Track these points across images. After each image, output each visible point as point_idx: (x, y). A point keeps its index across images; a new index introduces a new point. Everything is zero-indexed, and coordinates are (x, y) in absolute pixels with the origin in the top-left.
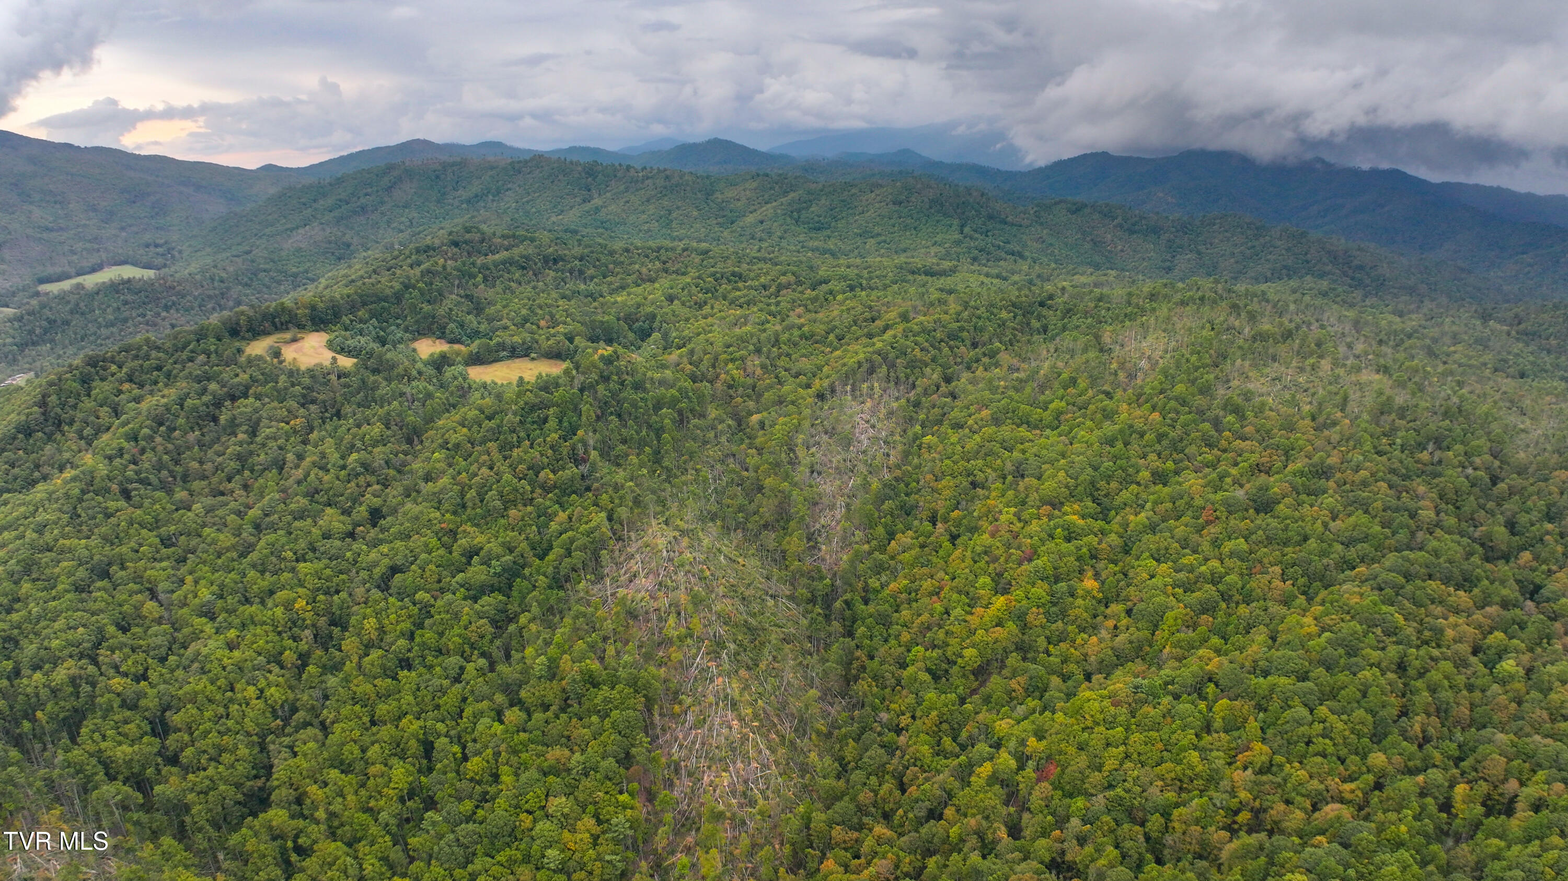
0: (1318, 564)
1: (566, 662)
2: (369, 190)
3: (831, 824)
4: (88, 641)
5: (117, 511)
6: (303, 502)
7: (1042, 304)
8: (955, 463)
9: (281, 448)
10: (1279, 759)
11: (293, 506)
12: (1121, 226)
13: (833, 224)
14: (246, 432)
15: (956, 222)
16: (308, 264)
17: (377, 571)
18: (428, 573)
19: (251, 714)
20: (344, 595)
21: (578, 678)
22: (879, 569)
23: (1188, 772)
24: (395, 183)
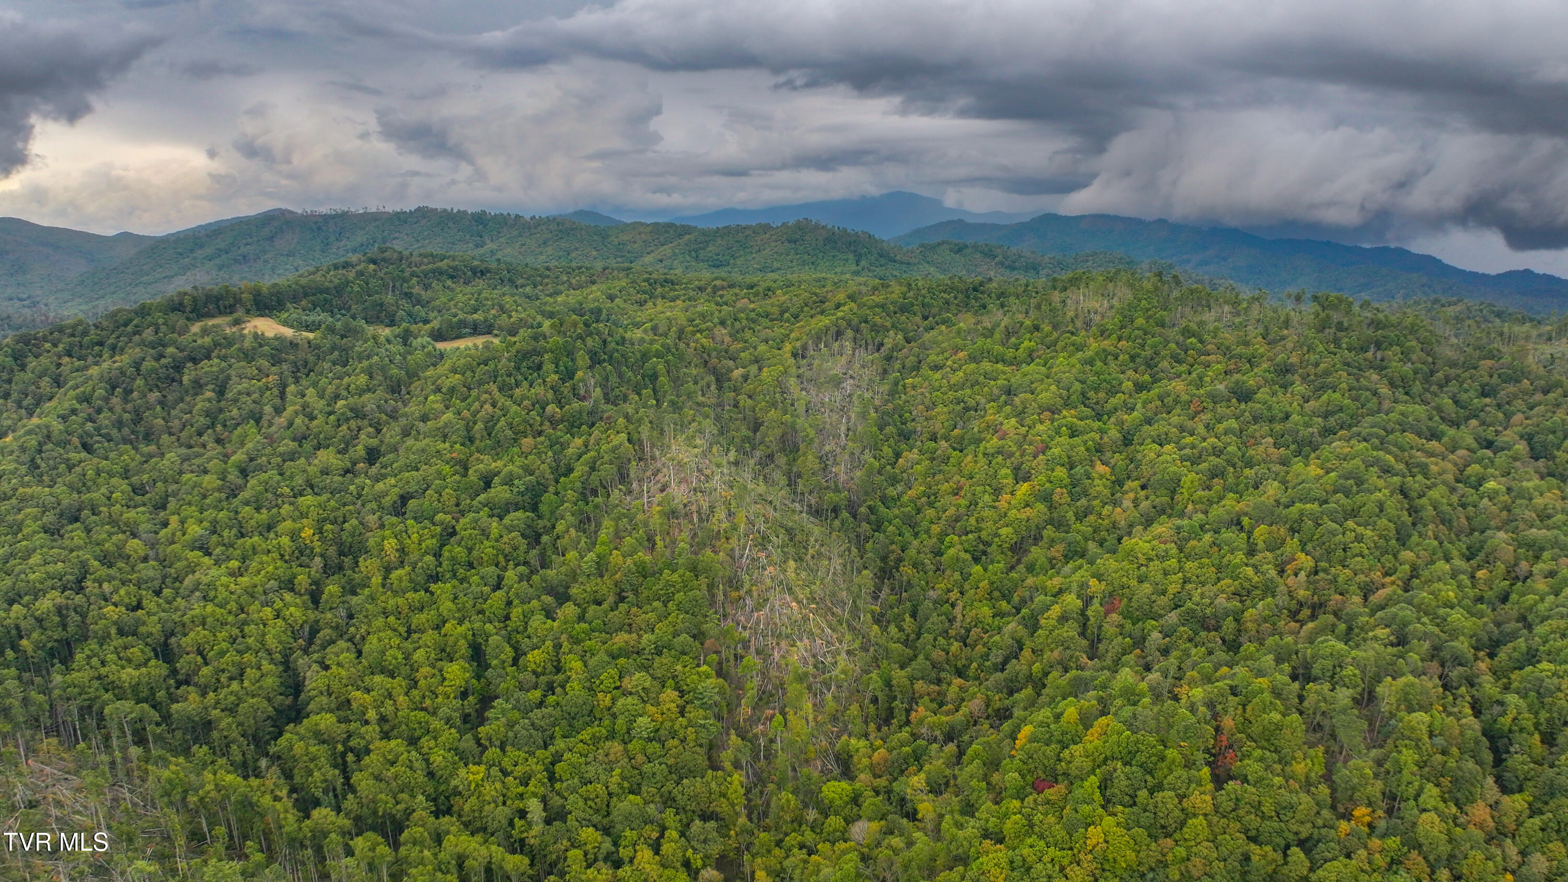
0: (1304, 432)
1: (616, 557)
3: (912, 679)
4: (71, 574)
5: (80, 462)
6: (293, 445)
7: (975, 289)
8: (945, 393)
9: (254, 402)
10: (1323, 564)
11: (281, 449)
13: (732, 261)
14: (213, 391)
15: (851, 256)
17: (387, 501)
18: (445, 497)
19: (273, 631)
20: (354, 522)
21: (634, 569)
22: (894, 481)
23: (1246, 585)
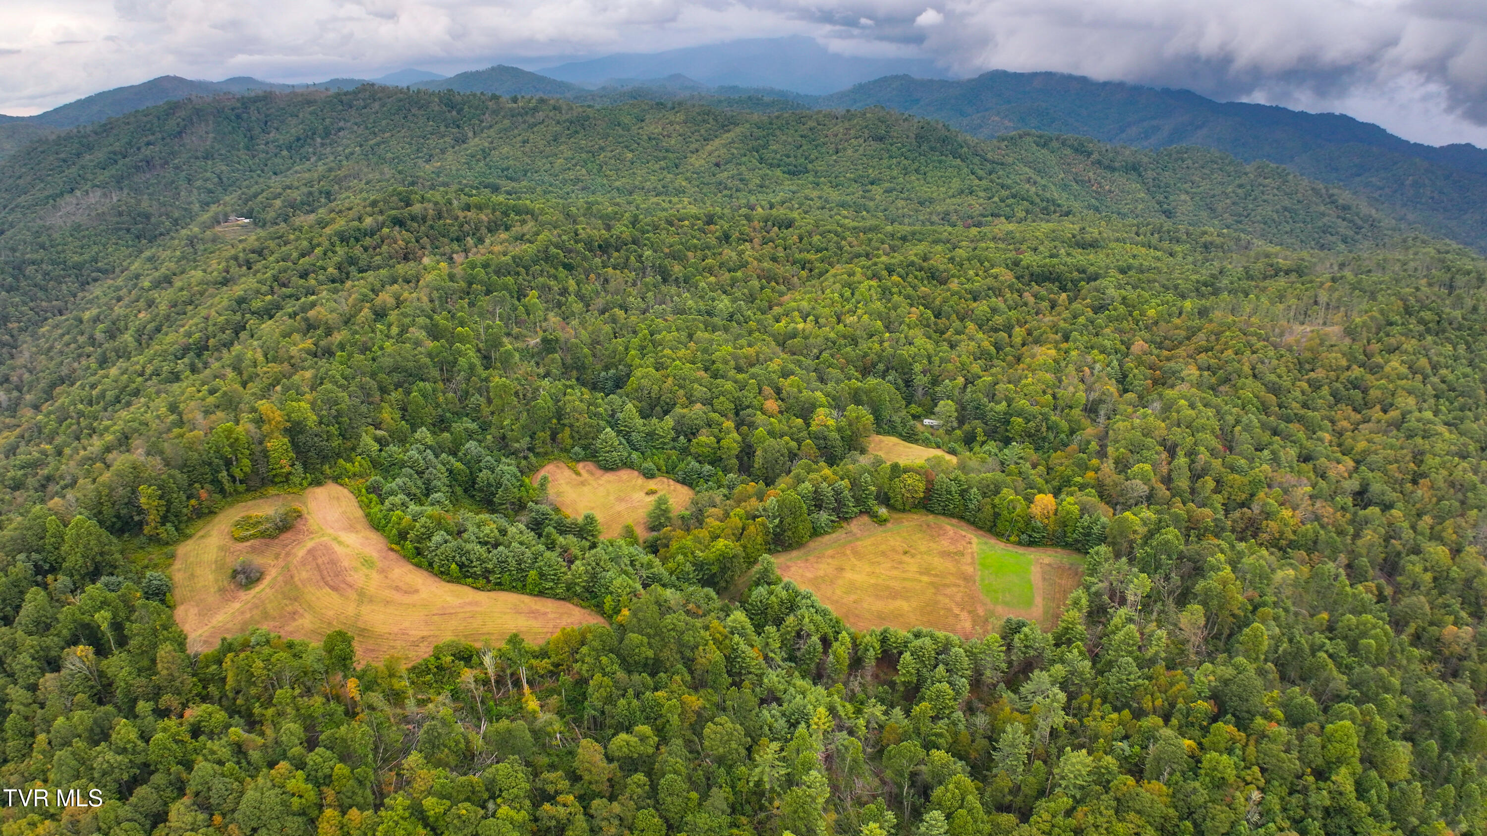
2: (151, 138)
12: (1099, 162)
13: (811, 167)
16: (96, 249)
24: (185, 127)
